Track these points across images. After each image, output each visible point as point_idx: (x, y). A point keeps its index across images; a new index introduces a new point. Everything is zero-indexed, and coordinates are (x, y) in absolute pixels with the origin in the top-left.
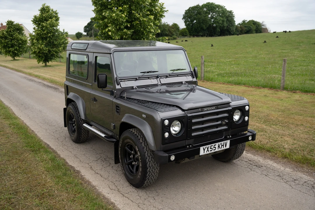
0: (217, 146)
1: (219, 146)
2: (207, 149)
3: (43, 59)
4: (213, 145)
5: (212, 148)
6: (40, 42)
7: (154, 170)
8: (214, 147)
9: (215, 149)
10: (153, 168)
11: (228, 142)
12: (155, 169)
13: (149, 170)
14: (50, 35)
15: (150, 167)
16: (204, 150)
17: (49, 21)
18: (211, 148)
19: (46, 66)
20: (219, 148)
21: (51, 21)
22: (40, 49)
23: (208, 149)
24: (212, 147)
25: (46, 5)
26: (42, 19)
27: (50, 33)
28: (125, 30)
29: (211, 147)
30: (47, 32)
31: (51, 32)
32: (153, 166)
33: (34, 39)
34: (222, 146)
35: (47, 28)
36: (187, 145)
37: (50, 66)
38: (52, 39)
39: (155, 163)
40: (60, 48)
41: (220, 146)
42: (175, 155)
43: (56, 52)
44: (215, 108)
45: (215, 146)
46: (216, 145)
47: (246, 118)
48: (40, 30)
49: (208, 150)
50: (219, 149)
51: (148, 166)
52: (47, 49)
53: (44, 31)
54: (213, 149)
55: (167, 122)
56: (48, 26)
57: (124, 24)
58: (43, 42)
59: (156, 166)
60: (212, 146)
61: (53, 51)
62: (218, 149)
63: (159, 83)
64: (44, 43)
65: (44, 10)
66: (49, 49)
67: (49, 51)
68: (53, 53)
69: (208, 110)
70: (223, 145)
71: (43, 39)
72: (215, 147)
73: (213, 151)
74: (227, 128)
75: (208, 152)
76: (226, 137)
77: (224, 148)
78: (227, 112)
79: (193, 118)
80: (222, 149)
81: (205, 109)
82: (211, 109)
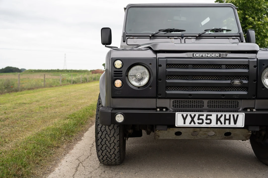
0: (213, 117)
1: (218, 120)
2: (190, 119)
4: (205, 114)
5: (202, 120)
7: (109, 139)
8: (207, 119)
9: (208, 121)
10: (107, 134)
12: (110, 136)
13: (101, 136)
15: (101, 131)
16: (185, 119)
18: (199, 119)
20: (219, 122)
23: (193, 118)
24: (204, 118)
29: (201, 117)
32: (107, 131)
34: (225, 119)
36: (157, 108)
39: (110, 128)
41: (222, 119)
42: (125, 115)
44: (220, 56)
45: (209, 117)
46: (211, 115)
49: (193, 120)
50: (219, 125)
51: (100, 130)
54: (205, 121)
59: (112, 132)
60: (203, 115)
62: (217, 123)
69: (202, 56)
70: (229, 120)
72: (210, 120)
73: (204, 125)
74: (245, 93)
75: (192, 125)
76: (245, 110)
77: (232, 125)
78: (246, 66)
79: (169, 65)
80: (227, 125)
81: (198, 55)
82: (209, 55)
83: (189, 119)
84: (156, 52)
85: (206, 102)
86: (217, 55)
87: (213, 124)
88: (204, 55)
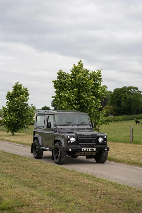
0: (89, 149)
3: (12, 129)
6: (11, 114)
11: (95, 149)
14: (20, 108)
17: (20, 96)
19: (13, 135)
21: (22, 96)
22: (11, 120)
25: (19, 84)
26: (14, 95)
27: (20, 107)
28: (74, 105)
29: (87, 149)
30: (18, 106)
31: (21, 105)
33: (6, 111)
35: (18, 101)
36: (77, 147)
37: (17, 135)
38: (21, 111)
40: (28, 120)
41: (91, 149)
43: (24, 123)
47: (105, 141)
48: (12, 104)
50: (90, 151)
52: (17, 119)
53: (15, 105)
55: (69, 137)
56: (19, 101)
57: (73, 101)
58: (13, 114)
61: (21, 122)
63: (74, 128)
64: (15, 115)
65: (17, 87)
66: (18, 120)
67: (18, 122)
68: (21, 124)
70: (93, 149)
71: (14, 111)
73: (87, 151)
74: (95, 143)
75: (85, 151)
76: (95, 147)
77: (93, 151)
78: (95, 137)
79: (80, 137)
80: (92, 151)
81: (85, 135)
82: (88, 135)
83: (84, 150)
84: (76, 134)
85: (87, 146)
86: (89, 135)
87: (89, 151)
88: (87, 135)
